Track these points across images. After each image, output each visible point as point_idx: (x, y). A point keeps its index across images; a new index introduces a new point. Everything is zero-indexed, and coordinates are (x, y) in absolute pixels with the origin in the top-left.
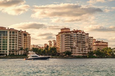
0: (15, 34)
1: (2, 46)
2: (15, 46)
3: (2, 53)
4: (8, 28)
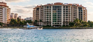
0: (68, 8)
1: (57, 18)
2: (68, 18)
3: (57, 24)
4: (52, 4)
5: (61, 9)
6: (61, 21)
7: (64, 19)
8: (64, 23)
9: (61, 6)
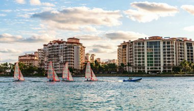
5: (159, 47)
6: (160, 65)
7: (165, 62)
8: (164, 68)
9: (159, 42)
